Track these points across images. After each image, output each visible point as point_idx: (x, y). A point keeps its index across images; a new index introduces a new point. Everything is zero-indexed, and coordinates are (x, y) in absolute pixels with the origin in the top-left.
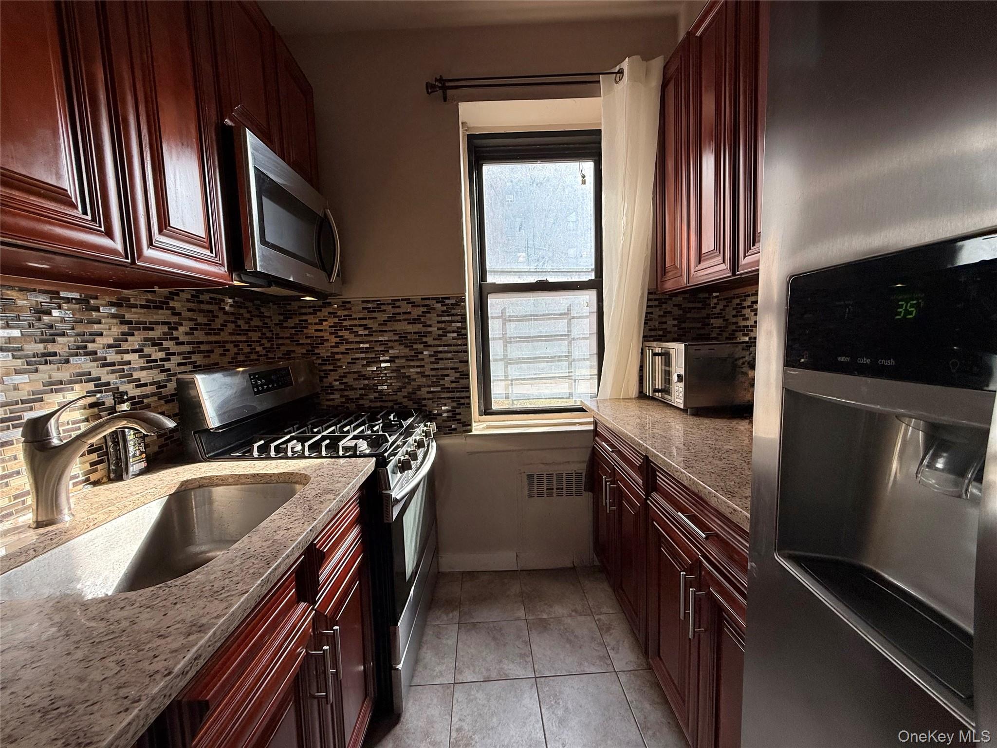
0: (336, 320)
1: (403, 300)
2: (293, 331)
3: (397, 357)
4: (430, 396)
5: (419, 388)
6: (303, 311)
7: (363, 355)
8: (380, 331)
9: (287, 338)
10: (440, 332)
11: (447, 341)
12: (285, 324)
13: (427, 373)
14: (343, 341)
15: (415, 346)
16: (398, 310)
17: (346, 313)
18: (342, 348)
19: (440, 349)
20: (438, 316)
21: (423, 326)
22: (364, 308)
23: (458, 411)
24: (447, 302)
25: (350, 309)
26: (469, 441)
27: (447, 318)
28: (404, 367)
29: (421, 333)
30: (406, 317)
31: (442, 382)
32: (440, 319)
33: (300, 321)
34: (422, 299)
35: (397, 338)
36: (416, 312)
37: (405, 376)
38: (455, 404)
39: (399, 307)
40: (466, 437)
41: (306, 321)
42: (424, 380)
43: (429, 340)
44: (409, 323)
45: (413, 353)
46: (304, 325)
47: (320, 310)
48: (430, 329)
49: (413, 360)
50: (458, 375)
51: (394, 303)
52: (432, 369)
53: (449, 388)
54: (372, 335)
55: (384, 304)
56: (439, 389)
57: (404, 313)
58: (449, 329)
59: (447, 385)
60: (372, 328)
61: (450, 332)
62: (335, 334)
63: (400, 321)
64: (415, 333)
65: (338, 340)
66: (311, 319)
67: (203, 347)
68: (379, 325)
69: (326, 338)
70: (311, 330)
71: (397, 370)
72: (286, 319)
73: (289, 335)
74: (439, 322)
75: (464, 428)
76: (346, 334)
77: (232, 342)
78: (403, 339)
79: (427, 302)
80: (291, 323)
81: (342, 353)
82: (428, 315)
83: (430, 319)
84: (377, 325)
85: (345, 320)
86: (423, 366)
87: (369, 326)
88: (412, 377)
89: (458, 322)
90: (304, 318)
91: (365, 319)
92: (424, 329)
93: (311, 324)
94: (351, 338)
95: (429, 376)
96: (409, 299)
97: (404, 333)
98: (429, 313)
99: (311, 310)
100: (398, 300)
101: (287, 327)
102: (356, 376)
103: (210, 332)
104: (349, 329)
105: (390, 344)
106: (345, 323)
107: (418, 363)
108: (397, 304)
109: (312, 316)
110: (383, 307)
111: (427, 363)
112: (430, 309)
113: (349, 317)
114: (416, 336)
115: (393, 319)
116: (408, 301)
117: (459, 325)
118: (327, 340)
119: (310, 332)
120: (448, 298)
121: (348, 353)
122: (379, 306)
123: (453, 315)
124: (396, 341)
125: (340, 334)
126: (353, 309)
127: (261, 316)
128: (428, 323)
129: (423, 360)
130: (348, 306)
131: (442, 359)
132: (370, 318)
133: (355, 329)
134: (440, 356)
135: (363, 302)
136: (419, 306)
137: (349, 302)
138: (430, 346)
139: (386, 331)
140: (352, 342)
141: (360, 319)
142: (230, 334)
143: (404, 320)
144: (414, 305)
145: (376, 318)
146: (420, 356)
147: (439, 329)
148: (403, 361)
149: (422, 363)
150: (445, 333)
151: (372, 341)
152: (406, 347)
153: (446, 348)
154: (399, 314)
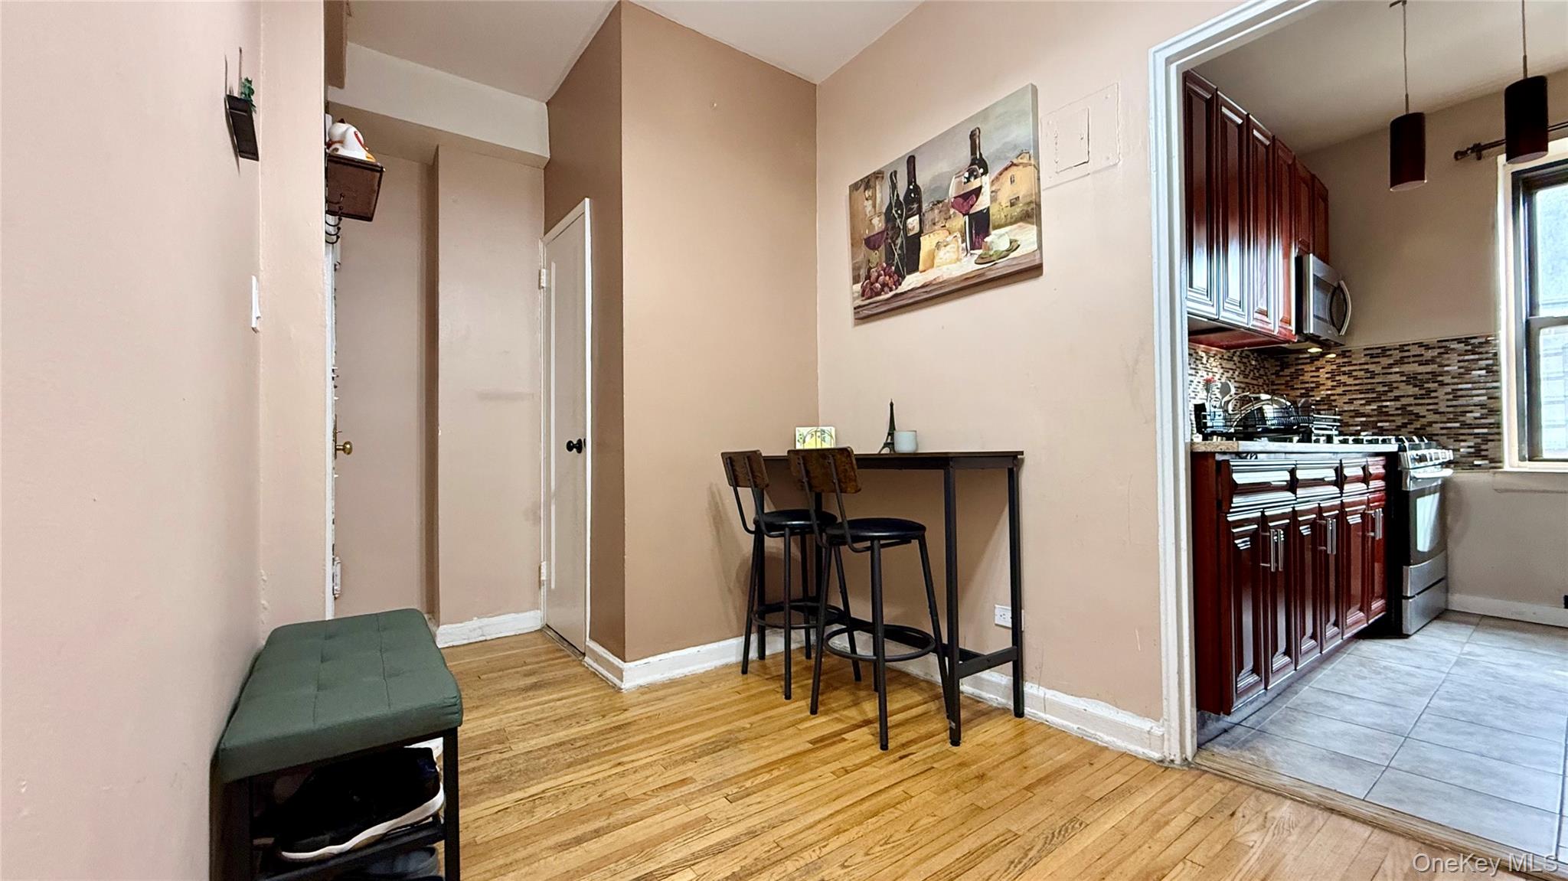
0: (1334, 367)
1: (1413, 344)
2: (1288, 378)
3: (1403, 396)
4: (1444, 431)
5: (1430, 424)
6: (1300, 361)
7: (1362, 396)
8: (1383, 374)
9: (1283, 384)
10: (1462, 370)
11: (1470, 378)
12: (1281, 373)
13: (1441, 410)
14: (1340, 384)
15: (1426, 385)
16: (1406, 354)
17: (1346, 360)
18: (1339, 390)
19: (1460, 386)
20: (1459, 355)
21: (1439, 366)
22: (1365, 355)
23: (1483, 447)
24: (1473, 341)
25: (1350, 356)
26: (1499, 477)
27: (1472, 357)
28: (1411, 405)
29: (1435, 372)
30: (1417, 359)
31: (1461, 419)
32: (1461, 358)
33: (1296, 370)
34: (1438, 341)
35: (1404, 378)
36: (1429, 354)
37: (1411, 413)
38: (1479, 440)
39: (1408, 351)
40: (1495, 473)
41: (1303, 369)
42: (1437, 416)
43: (1447, 379)
44: (1419, 365)
45: (1423, 392)
46: (1299, 373)
47: (1318, 360)
48: (1446, 369)
49: (1424, 398)
50: (1485, 411)
51: (1402, 348)
52: (1448, 406)
53: (1471, 424)
54: (1374, 378)
55: (1390, 350)
56: (1458, 425)
57: (1414, 356)
58: (1474, 366)
59: (1468, 422)
60: (1374, 371)
61: (1475, 370)
62: (1332, 379)
63: (1409, 363)
64: (1427, 373)
65: (1335, 383)
66: (1307, 368)
67: (1243, 385)
68: (1383, 368)
69: (1321, 382)
70: (1307, 377)
71: (1403, 407)
72: (1282, 370)
73: (1284, 382)
74: (1459, 361)
75: (1493, 465)
76: (1343, 378)
77: (1252, 384)
78: (1412, 379)
79: (1444, 344)
80: (1287, 372)
81: (1338, 395)
82: (1446, 356)
83: (1448, 359)
84: (1380, 368)
85: (1345, 366)
86: (1437, 404)
87: (1371, 370)
88: (1421, 414)
89: (1487, 359)
90: (1300, 367)
91: (1367, 364)
92: (1440, 369)
93: (1308, 372)
94: (1350, 381)
95: (1443, 413)
96: (1422, 343)
97: (1414, 374)
98: (1447, 353)
99: (1308, 361)
100: (1409, 345)
101: (1282, 376)
102: (1353, 414)
103: (1246, 377)
104: (1349, 374)
105: (1395, 385)
106: (1343, 369)
107: (1430, 401)
108: (1406, 348)
109: (1308, 366)
110: (1388, 353)
111: (1443, 400)
112: (1448, 350)
113: (1350, 364)
114: (1430, 376)
115: (1401, 362)
116: (1420, 345)
117: (1491, 362)
118: (1324, 384)
119: (1305, 378)
120: (1475, 338)
121: (1345, 395)
122: (1384, 351)
123: (1481, 353)
124: (1402, 381)
125: (1337, 378)
126: (1353, 356)
127: (1264, 367)
128: (1446, 363)
129: (1436, 397)
130: (1347, 354)
131: (1462, 396)
132: (1372, 363)
133: (1354, 374)
134: (1460, 393)
135: (1365, 349)
136: (1434, 348)
137: (1350, 351)
138: (1448, 384)
139: (1391, 373)
140: (1351, 385)
141: (1360, 364)
142: (1252, 379)
143: (1413, 362)
144: (1427, 347)
145: (1379, 362)
146: (1433, 394)
147: (1459, 368)
148: (1412, 399)
149: (1436, 401)
150: (1468, 370)
151: (1373, 383)
152: (1415, 386)
153: (1470, 386)
154: (1409, 357)
